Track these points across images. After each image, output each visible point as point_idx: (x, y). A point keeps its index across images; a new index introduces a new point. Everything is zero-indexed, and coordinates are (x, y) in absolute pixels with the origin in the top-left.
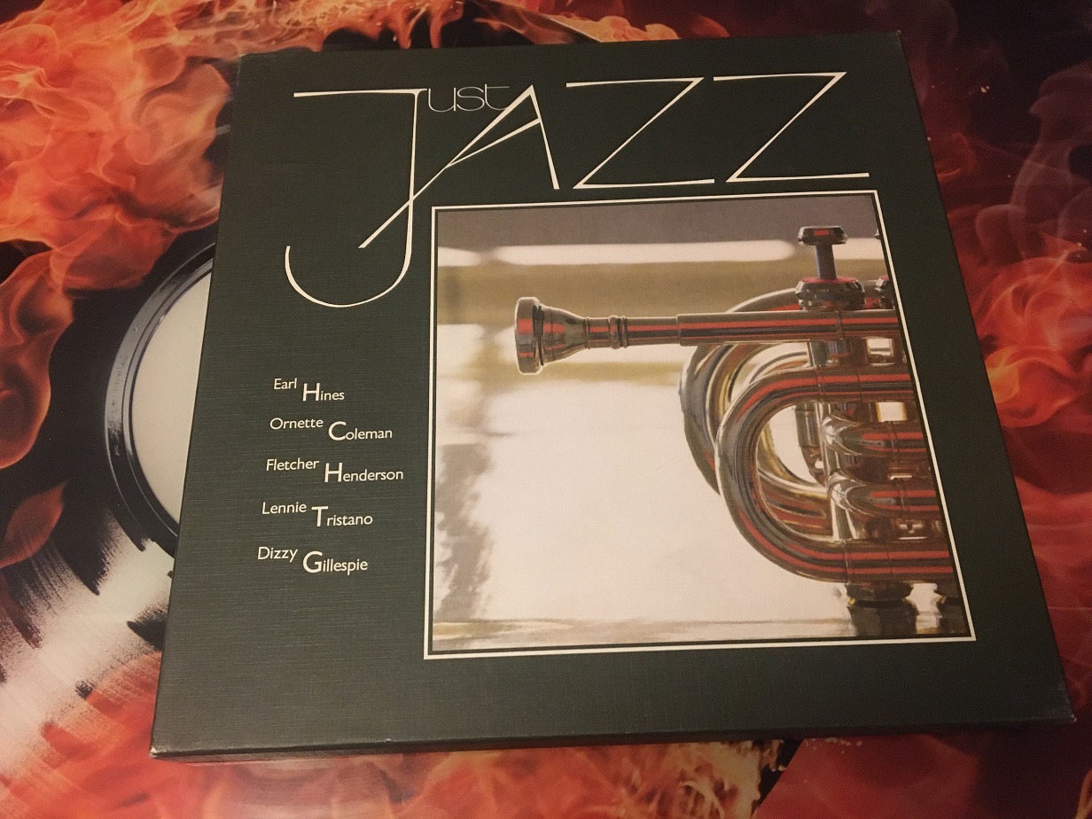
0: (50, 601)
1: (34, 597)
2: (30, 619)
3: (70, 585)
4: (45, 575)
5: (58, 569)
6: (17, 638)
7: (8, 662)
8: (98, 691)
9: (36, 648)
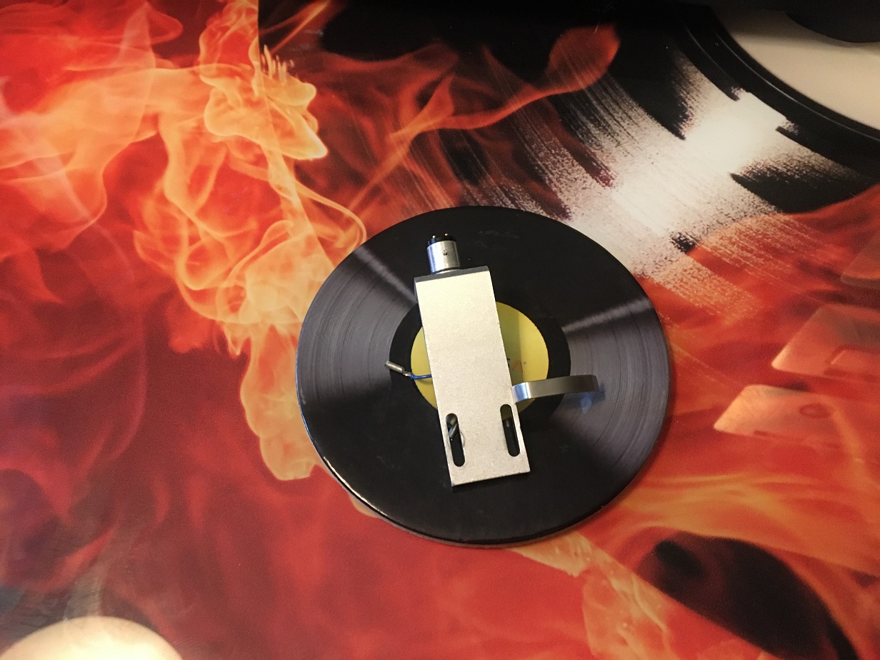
0: (619, 139)
1: (595, 131)
2: (594, 154)
3: (642, 124)
4: (606, 110)
5: (623, 106)
6: (580, 172)
7: (570, 197)
8: (704, 247)
9: (607, 187)
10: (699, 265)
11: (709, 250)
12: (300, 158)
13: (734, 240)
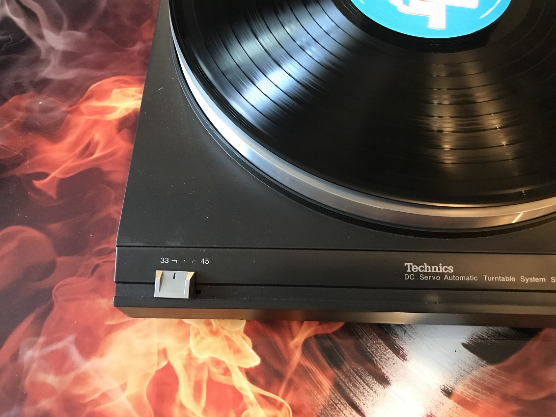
2: (395, 340)
6: (390, 353)
7: (388, 371)
8: (456, 392)
9: (404, 361)
10: (456, 404)
11: (459, 394)
12: (247, 367)
13: (470, 386)
